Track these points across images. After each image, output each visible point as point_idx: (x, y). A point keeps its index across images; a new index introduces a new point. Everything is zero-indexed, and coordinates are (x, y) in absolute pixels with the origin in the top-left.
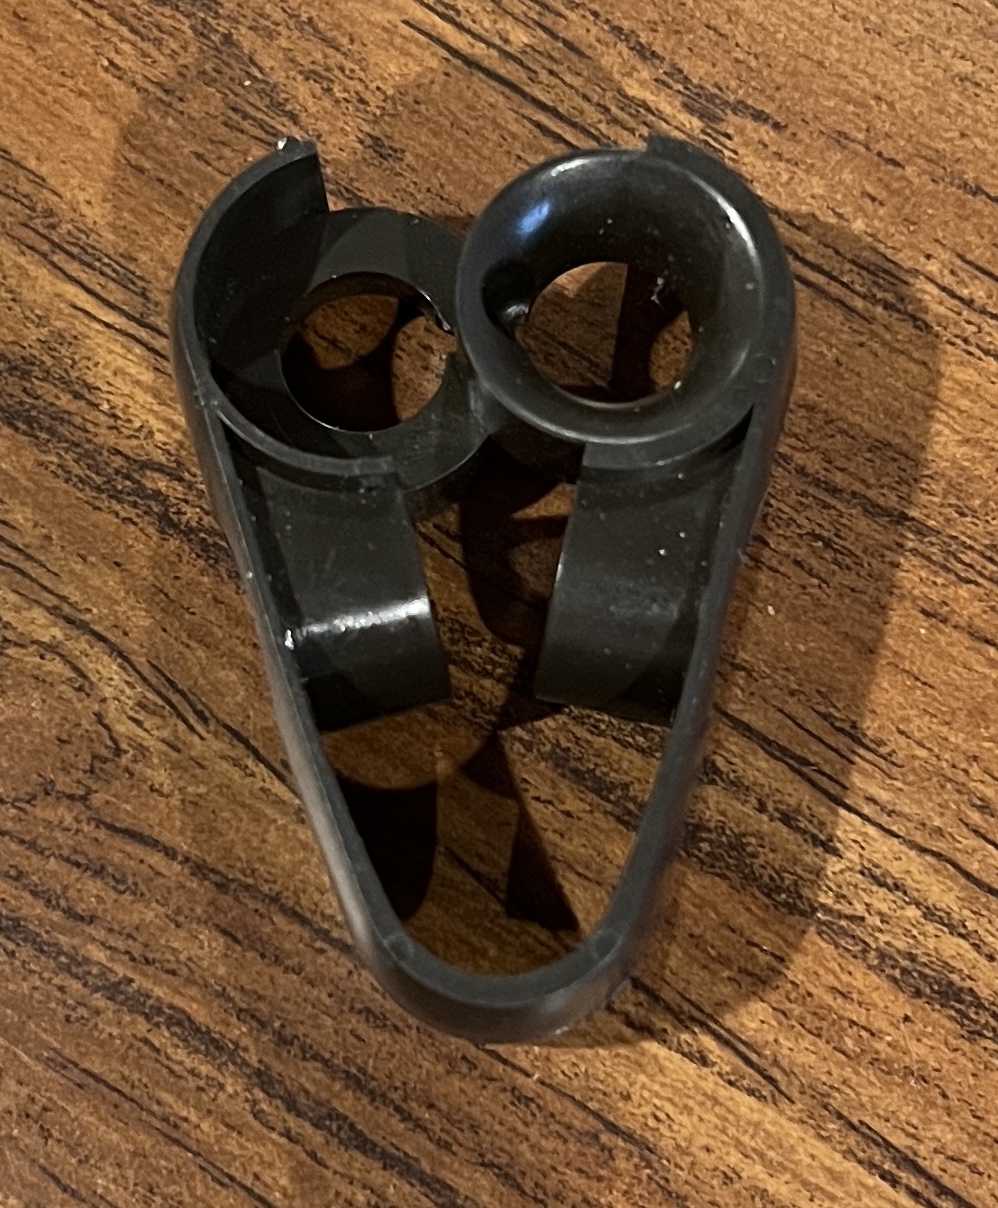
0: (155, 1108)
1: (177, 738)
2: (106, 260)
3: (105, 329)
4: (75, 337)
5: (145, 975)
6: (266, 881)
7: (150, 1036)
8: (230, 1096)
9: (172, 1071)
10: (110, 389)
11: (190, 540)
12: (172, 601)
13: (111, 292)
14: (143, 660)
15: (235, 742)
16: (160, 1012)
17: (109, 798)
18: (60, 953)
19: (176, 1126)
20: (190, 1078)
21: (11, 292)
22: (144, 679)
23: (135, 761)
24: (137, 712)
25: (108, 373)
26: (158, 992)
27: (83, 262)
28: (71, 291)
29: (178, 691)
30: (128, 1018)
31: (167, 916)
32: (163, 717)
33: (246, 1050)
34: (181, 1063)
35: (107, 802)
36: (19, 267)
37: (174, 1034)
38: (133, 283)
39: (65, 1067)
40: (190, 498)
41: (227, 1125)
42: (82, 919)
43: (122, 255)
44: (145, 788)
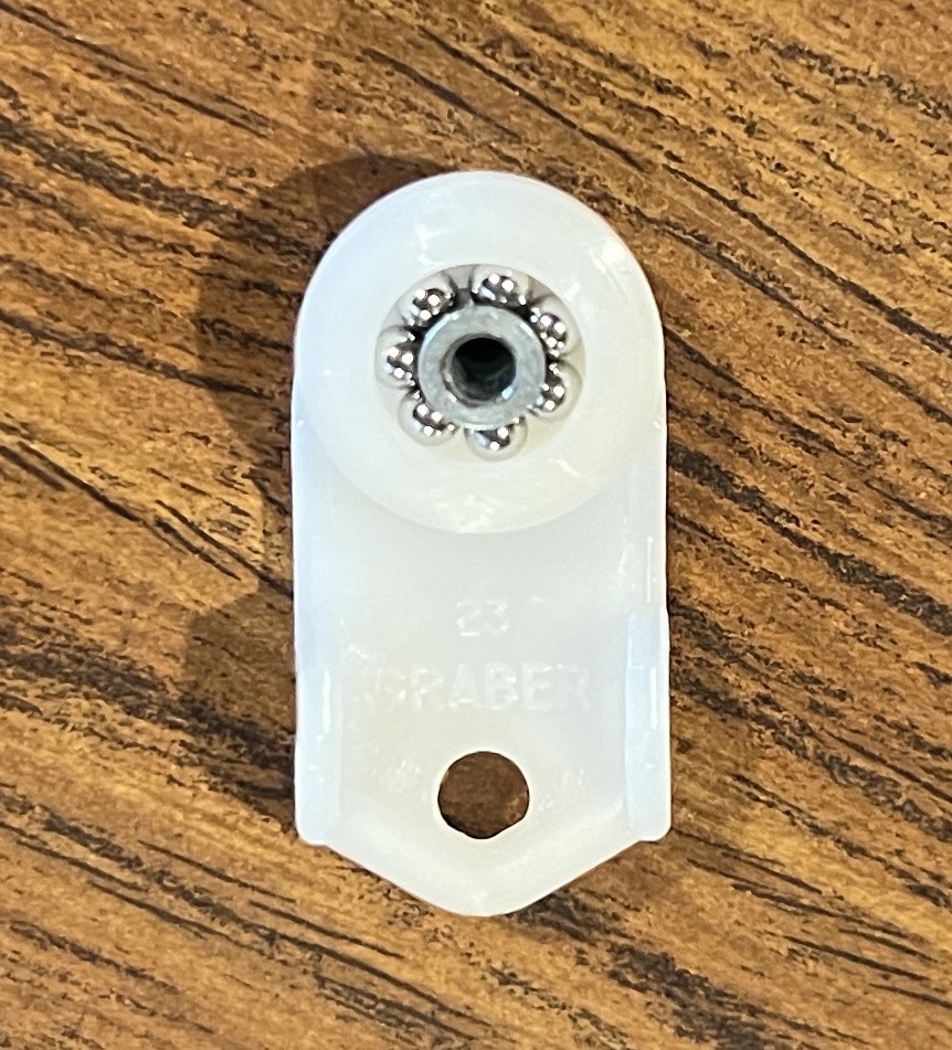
0: (130, 86)
1: (189, 499)
2: (372, 1012)
3: (358, 937)
4: (390, 923)
5: (172, 232)
6: (52, 354)
7: (154, 165)
8: (45, 109)
9: (120, 129)
10: (341, 872)
11: (216, 718)
12: (224, 649)
13: (359, 977)
14: (245, 581)
15: (120, 503)
16: (146, 193)
17: (255, 423)
18: (275, 246)
19: (102, 67)
20: (97, 125)
21: (473, 964)
22: (239, 559)
23: (232, 467)
24: (240, 522)
25: (346, 890)
26: (153, 215)
27: (399, 1006)
28: (406, 975)
29: (196, 551)
30: (183, 182)
31: (161, 301)
32: (209, 520)
33: (37, 164)
34: (110, 139)
35: (254, 418)
36: (467, 991)
37: (125, 171)
38: (337, 992)
39: (244, 117)
40: (225, 765)
41: (42, 76)
42: (258, 286)
43: (356, 1020)
44: (214, 440)
